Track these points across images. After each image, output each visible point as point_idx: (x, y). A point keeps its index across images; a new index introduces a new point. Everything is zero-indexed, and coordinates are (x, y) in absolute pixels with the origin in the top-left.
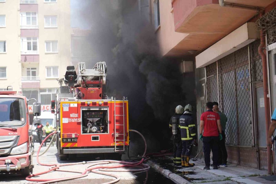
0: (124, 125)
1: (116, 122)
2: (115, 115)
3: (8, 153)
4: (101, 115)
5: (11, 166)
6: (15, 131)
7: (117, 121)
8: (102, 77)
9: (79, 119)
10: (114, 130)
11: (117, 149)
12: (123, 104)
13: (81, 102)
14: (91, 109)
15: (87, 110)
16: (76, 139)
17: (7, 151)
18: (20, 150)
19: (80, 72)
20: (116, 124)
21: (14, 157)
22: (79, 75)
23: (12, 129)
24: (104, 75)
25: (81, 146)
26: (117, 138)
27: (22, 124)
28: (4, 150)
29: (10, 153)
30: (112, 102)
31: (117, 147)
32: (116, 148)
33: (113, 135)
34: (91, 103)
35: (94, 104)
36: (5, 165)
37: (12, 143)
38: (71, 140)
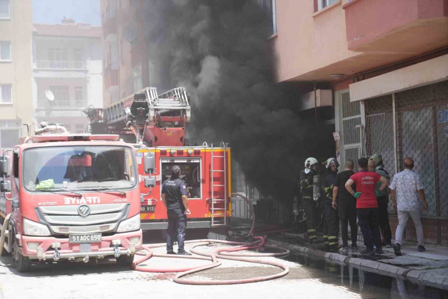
0: (225, 185)
1: (214, 181)
2: (213, 171)
3: (114, 231)
4: (187, 170)
5: (121, 250)
6: (124, 196)
7: (215, 179)
8: (184, 111)
9: (157, 176)
10: (210, 193)
11: (214, 223)
12: (225, 153)
13: (161, 151)
14: (176, 162)
15: (169, 162)
16: (152, 207)
17: (112, 227)
18: (130, 226)
19: (152, 103)
20: (214, 184)
21: (123, 237)
22: (151, 107)
23: (119, 193)
24: (188, 107)
25: (160, 218)
26: (216, 206)
27: (132, 186)
28: (108, 226)
29: (117, 230)
30: (206, 151)
31: (215, 219)
32: (213, 221)
33: (209, 202)
34: (176, 151)
35: (180, 153)
36: (112, 248)
37: (119, 215)
38: (146, 209)
